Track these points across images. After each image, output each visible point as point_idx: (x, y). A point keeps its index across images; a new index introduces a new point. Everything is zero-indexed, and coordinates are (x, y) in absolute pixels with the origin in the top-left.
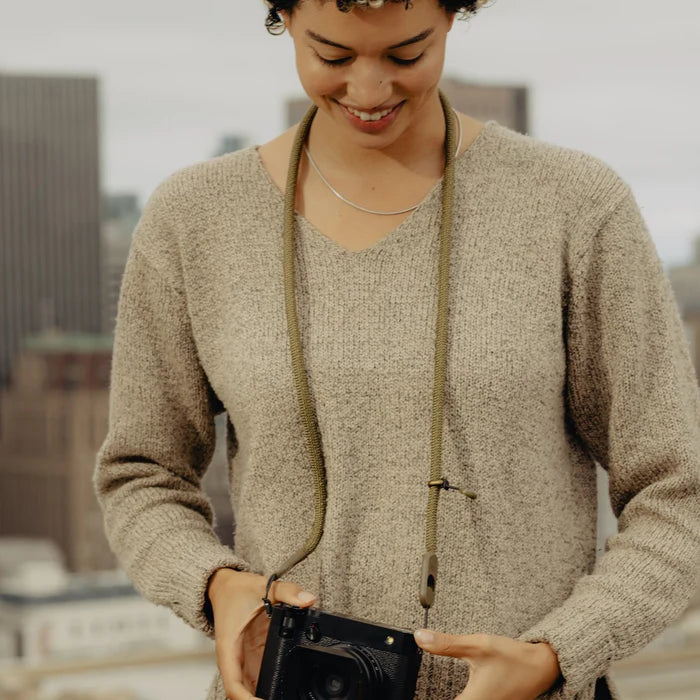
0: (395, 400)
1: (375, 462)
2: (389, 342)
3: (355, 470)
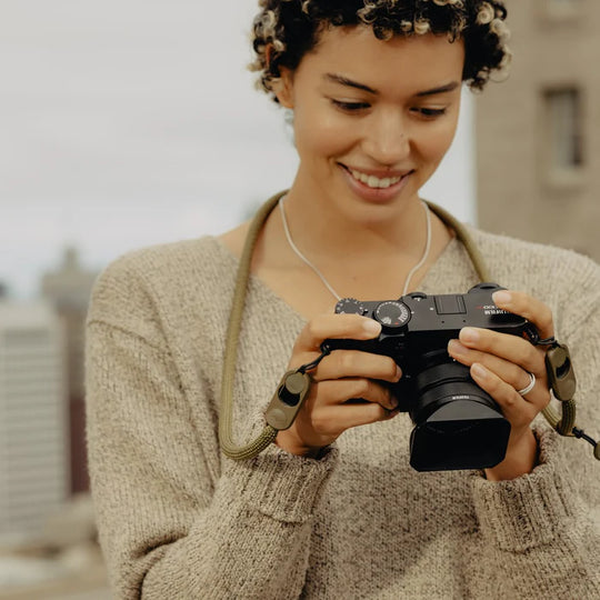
0: (402, 500)
1: (378, 570)
2: (394, 437)
3: (357, 579)
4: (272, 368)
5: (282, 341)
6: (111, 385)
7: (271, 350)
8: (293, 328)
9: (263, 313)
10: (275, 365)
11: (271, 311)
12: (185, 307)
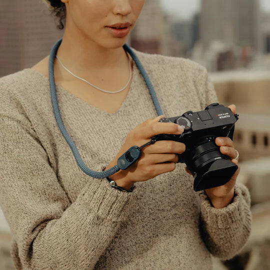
4: (85, 131)
5: (85, 118)
6: (6, 145)
7: (82, 123)
8: (88, 111)
9: (72, 105)
10: (86, 130)
11: (76, 104)
12: (38, 109)
